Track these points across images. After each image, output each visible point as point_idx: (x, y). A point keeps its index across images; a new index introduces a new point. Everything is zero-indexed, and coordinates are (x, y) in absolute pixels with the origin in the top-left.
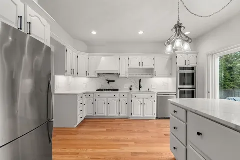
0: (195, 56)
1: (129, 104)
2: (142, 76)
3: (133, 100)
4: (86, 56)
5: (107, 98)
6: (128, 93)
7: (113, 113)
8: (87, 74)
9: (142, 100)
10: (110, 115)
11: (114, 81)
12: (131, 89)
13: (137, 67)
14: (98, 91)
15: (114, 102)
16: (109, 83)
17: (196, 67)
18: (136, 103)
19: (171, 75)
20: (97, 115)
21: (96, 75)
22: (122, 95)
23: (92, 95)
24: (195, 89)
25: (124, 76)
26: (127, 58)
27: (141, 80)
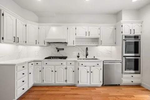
0: (140, 25)
1: (76, 72)
2: (88, 45)
3: (80, 68)
4: (36, 25)
5: (55, 66)
6: (75, 61)
7: (60, 81)
8: (36, 43)
9: (88, 68)
10: (57, 82)
11: (63, 49)
12: (78, 57)
13: (84, 36)
14: (46, 58)
15: (61, 70)
16: (58, 51)
17: (140, 35)
18: (83, 71)
19: (115, 44)
20: (45, 82)
21: (46, 43)
22: (69, 63)
23: (40, 63)
24: (140, 56)
25: (72, 45)
26: (74, 28)
27: (87, 48)
